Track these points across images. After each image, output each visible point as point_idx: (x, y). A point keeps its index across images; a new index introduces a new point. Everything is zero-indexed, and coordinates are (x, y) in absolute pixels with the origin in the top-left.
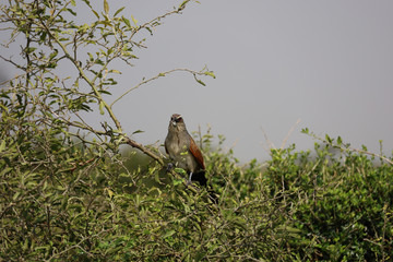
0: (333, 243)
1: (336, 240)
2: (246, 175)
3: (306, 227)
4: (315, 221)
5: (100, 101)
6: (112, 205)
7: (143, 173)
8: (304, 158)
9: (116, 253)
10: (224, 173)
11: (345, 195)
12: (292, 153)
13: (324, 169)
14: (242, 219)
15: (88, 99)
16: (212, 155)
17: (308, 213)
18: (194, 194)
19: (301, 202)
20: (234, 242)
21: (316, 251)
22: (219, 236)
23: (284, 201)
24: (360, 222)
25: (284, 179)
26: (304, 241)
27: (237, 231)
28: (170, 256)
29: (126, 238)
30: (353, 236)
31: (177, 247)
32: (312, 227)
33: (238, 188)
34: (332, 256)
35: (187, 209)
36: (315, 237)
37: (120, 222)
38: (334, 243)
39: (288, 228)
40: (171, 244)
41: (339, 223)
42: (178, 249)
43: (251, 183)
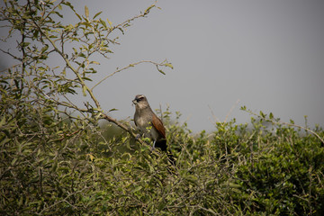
0: (267, 197)
1: (270, 195)
2: (197, 143)
3: (245, 183)
4: (252, 180)
5: (83, 85)
6: (93, 167)
7: (116, 141)
8: (243, 130)
9: (96, 205)
10: (181, 141)
11: (276, 159)
12: (233, 125)
13: (259, 138)
14: (194, 177)
15: (73, 84)
16: (171, 127)
17: (247, 173)
18: (157, 157)
19: (240, 163)
20: (188, 195)
21: (254, 203)
22: (177, 190)
23: (227, 163)
24: (289, 181)
25: (227, 145)
26: (244, 196)
27: (191, 187)
28: (138, 207)
29: (103, 192)
30: (284, 192)
31: (144, 200)
32: (250, 184)
33: (191, 152)
34: (267, 208)
35: (152, 170)
36: (253, 192)
37: (99, 181)
38: (269, 198)
39: (231, 184)
40: (139, 198)
41: (272, 182)
42: (144, 201)
43: (202, 149)
